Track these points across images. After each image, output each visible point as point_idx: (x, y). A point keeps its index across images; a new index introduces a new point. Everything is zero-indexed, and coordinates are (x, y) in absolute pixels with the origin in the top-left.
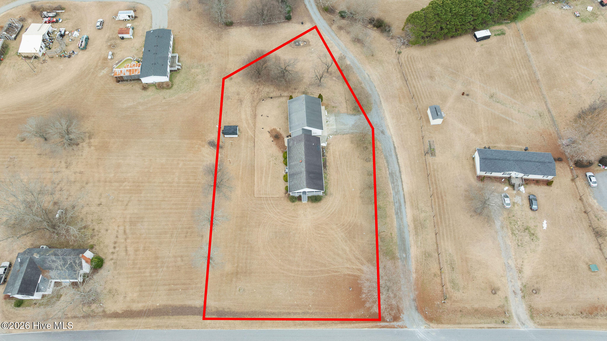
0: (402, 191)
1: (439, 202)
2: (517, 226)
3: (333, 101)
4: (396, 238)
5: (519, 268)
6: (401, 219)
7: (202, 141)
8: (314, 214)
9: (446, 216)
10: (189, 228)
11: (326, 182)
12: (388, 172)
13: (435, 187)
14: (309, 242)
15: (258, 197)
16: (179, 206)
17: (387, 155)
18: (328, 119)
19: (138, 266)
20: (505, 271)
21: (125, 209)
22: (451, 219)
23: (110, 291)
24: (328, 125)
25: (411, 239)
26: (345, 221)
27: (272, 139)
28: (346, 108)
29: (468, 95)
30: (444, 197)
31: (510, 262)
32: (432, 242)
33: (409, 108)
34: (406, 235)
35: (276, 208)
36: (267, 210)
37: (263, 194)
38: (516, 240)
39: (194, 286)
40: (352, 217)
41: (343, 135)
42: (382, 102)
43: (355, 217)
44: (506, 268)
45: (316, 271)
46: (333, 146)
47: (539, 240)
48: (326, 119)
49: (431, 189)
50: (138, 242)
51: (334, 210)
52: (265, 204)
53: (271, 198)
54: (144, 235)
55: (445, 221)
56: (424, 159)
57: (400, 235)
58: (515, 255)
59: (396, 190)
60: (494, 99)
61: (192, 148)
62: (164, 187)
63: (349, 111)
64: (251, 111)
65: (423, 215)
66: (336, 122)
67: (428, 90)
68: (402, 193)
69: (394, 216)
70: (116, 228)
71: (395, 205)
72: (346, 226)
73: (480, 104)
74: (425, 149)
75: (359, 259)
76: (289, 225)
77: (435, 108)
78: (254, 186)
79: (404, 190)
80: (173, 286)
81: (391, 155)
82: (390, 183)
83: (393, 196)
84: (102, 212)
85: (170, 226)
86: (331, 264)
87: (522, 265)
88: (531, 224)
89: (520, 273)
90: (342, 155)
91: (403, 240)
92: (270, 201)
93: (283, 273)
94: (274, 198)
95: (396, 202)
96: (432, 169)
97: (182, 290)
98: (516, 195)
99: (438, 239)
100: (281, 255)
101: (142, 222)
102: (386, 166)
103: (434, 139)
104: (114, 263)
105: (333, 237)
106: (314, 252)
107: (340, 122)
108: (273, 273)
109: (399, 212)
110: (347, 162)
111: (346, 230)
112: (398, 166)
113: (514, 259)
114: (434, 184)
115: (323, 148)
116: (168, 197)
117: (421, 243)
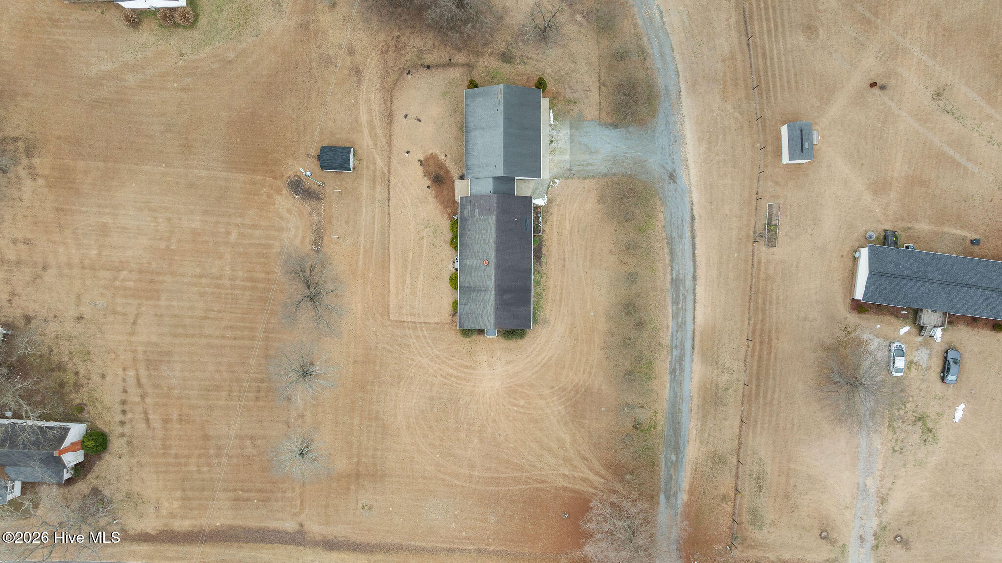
0: (692, 322)
1: (761, 351)
2: (902, 413)
3: (569, 86)
4: (663, 422)
5: (882, 494)
6: (680, 384)
7: (275, 178)
8: (508, 363)
9: (771, 382)
10: (262, 381)
11: (538, 295)
12: (669, 277)
13: (760, 317)
14: (494, 421)
15: (396, 321)
16: (239, 332)
17: (674, 235)
18: (554, 134)
19: (173, 452)
20: (854, 498)
21: (132, 333)
22: (778, 390)
23: (129, 495)
24: (552, 152)
25: (691, 426)
26: (568, 381)
27: (428, 183)
28: (598, 107)
29: (883, 88)
30: (774, 342)
31: (870, 482)
32: (730, 434)
33: (741, 114)
34: (684, 419)
35: (433, 346)
36: (415, 350)
37: (406, 315)
38: (894, 441)
39: (279, 495)
40: (584, 373)
41: (585, 179)
42: (681, 94)
43: (590, 373)
44: (858, 493)
45: (505, 479)
46: (559, 206)
47: (937, 443)
48: (551, 135)
49: (752, 322)
50: (167, 405)
51: (548, 357)
52: (411, 338)
53: (423, 325)
54: (175, 391)
55: (766, 393)
56: (751, 249)
57: (673, 416)
58: (881, 470)
59: (680, 320)
60: (942, 103)
61: (255, 195)
62: (204, 287)
63: (604, 114)
64: (382, 101)
65: (725, 377)
66: (571, 142)
67: (794, 66)
68: (690, 327)
69: (667, 377)
70: (120, 372)
71: (672, 353)
72: (570, 393)
73: (904, 114)
74: (757, 227)
75: (587, 461)
76: (458, 384)
77: (802, 131)
78: (389, 296)
79: (696, 321)
80: (241, 492)
81: (681, 237)
82: (670, 303)
83: (672, 333)
84: (88, 337)
85: (225, 373)
86: (534, 466)
87: (890, 489)
88: (932, 411)
89: (882, 504)
90: (577, 230)
91: (676, 426)
92: (422, 330)
93: (443, 480)
94: (428, 325)
95: (676, 346)
96: (762, 276)
97: (259, 501)
98: (921, 345)
99: (744, 429)
100: (440, 445)
101: (169, 362)
102: (667, 262)
103: (781, 201)
104: (129, 443)
105: (543, 413)
106: (504, 441)
107: (580, 143)
108: (424, 478)
109: (677, 369)
110: (586, 249)
111: (569, 400)
112: (692, 263)
113: (879, 476)
114: (760, 312)
115: (538, 210)
116: (213, 310)
117: (709, 435)
